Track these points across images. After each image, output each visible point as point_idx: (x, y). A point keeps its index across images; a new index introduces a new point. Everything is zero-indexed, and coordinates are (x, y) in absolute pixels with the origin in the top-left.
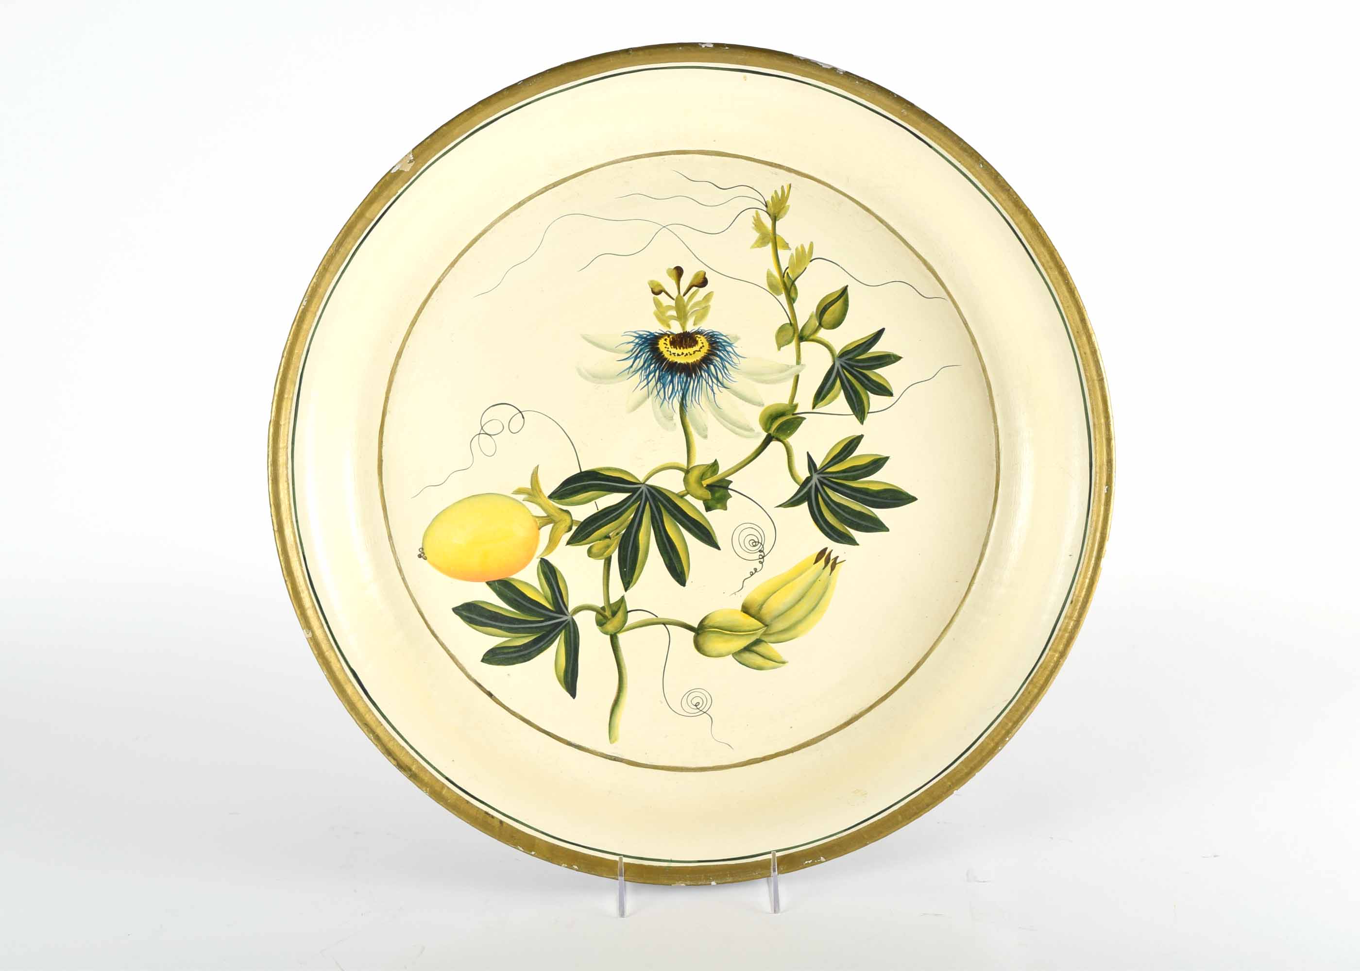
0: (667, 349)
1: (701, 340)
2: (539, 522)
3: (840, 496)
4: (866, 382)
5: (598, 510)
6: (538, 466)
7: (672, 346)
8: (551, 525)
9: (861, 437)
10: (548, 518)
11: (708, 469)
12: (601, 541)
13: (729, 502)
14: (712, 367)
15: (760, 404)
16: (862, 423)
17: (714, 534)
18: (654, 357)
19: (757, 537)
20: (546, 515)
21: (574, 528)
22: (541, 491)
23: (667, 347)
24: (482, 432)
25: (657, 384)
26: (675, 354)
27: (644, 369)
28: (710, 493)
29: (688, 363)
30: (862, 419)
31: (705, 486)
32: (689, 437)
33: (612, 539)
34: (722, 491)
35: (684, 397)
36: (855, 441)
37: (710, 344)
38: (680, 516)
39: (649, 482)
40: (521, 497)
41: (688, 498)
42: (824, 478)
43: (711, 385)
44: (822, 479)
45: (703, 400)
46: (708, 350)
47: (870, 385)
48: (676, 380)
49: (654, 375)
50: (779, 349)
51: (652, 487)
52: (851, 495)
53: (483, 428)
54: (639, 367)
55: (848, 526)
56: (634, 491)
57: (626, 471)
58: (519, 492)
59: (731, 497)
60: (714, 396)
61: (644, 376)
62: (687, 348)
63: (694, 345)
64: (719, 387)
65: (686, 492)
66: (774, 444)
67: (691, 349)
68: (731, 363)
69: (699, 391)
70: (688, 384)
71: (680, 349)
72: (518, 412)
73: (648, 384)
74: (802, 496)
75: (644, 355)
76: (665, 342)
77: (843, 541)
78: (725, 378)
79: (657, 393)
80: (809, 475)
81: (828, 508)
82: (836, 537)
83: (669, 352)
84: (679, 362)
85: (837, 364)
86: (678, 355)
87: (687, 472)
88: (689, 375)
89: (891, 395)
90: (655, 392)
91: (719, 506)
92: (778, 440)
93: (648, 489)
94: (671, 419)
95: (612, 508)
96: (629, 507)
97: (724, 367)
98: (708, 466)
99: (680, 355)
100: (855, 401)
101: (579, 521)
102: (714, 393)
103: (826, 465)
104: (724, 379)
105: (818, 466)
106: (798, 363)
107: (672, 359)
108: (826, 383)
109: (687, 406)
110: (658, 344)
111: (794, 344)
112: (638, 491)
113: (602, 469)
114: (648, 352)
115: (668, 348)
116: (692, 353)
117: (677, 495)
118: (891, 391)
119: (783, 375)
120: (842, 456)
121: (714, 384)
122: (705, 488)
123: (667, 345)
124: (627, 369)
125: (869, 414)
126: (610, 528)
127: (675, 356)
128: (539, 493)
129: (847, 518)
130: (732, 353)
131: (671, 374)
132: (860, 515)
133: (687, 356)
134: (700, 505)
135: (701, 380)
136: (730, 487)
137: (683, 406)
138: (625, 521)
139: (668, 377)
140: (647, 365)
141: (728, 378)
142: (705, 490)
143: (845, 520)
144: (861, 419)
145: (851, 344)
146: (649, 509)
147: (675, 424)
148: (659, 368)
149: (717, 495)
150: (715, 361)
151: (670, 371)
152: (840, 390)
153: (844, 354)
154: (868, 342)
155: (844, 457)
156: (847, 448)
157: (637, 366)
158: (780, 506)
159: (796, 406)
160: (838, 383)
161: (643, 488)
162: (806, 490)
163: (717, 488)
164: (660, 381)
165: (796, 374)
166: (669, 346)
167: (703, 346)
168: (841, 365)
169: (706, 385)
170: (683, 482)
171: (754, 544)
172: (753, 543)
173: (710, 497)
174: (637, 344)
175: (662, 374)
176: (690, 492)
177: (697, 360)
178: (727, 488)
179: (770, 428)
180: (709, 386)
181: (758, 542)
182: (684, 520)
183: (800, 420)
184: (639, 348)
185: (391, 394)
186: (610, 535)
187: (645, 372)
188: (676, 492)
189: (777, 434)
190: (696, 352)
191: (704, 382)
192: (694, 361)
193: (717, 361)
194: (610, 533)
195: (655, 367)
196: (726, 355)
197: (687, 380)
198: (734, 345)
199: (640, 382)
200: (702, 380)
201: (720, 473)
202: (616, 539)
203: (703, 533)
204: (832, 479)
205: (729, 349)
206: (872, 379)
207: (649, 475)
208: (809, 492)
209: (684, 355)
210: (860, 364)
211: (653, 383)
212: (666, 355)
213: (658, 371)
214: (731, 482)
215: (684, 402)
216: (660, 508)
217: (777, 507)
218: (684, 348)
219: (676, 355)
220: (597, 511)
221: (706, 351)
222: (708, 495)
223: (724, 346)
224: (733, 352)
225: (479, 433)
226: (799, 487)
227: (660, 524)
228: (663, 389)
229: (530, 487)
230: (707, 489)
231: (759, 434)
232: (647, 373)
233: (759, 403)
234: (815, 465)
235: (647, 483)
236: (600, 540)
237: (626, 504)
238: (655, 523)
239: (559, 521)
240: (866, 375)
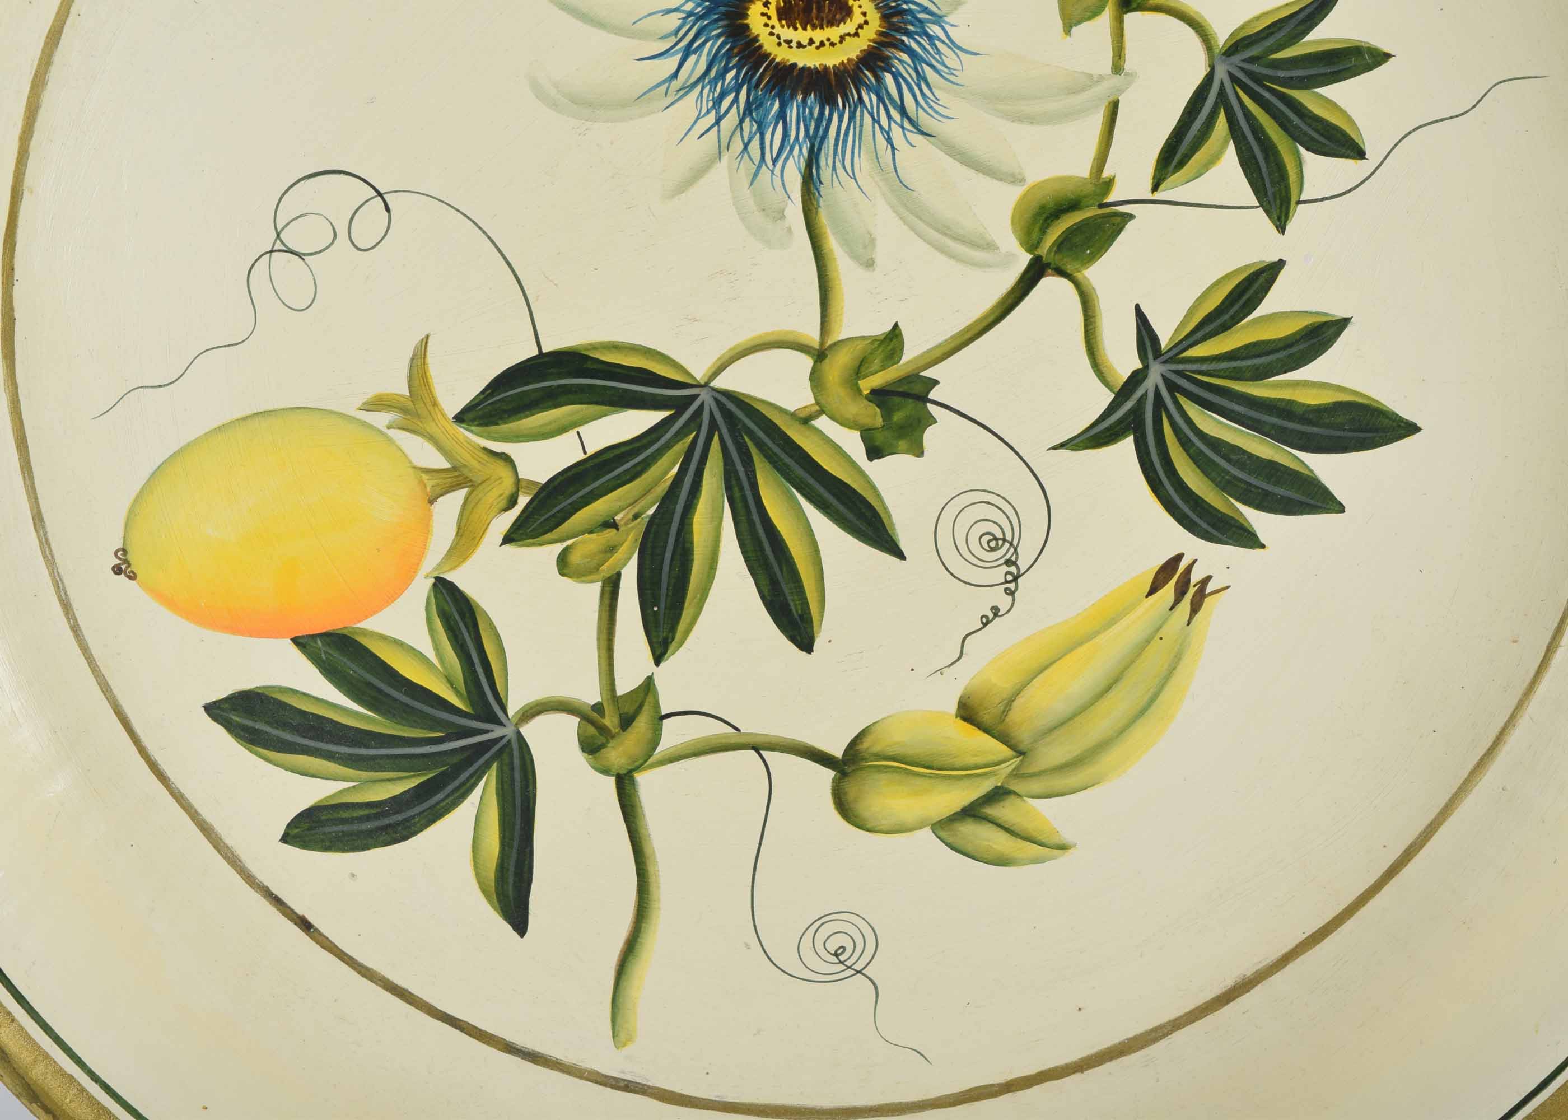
0: (769, 29)
1: (860, 7)
2: (433, 482)
3: (1221, 423)
4: (1296, 120)
5: (585, 453)
6: (427, 337)
7: (784, 22)
8: (460, 494)
9: (1280, 264)
10: (456, 474)
11: (875, 350)
12: (594, 536)
13: (930, 436)
14: (888, 78)
15: (1016, 179)
16: (1281, 229)
17: (890, 517)
18: (735, 51)
19: (1002, 529)
20: (447, 465)
21: (523, 501)
22: (435, 404)
23: (770, 23)
24: (278, 246)
25: (741, 121)
26: (791, 41)
27: (709, 82)
28: (878, 410)
29: (826, 69)
30: (1281, 223)
31: (866, 392)
32: (825, 266)
33: (622, 529)
34: (910, 405)
35: (813, 159)
36: (1262, 279)
37: (885, 18)
38: (799, 472)
39: (719, 383)
40: (381, 419)
41: (823, 423)
42: (1179, 373)
43: (886, 127)
44: (1173, 377)
45: (864, 165)
46: (880, 34)
47: (1305, 128)
48: (792, 113)
49: (736, 100)
50: (1068, 30)
51: (728, 395)
52: (1250, 418)
53: (282, 236)
54: (692, 80)
55: (1237, 499)
56: (680, 405)
57: (659, 353)
58: (378, 404)
59: (935, 422)
60: (893, 154)
61: (708, 101)
62: (822, 28)
63: (843, 20)
64: (906, 132)
65: (817, 408)
66: (1050, 285)
67: (835, 28)
68: (939, 67)
69: (854, 141)
70: (824, 123)
71: (805, 29)
72: (375, 194)
73: (718, 122)
74: (1120, 421)
75: (709, 44)
76: (765, 10)
77: (1224, 538)
78: (923, 109)
79: (742, 146)
80: (1139, 365)
81: (1187, 451)
82: (1205, 526)
83: (774, 38)
84: (800, 65)
85: (1221, 73)
86: (800, 45)
87: (820, 355)
88: (828, 99)
89: (1361, 154)
90: (738, 145)
91: (902, 444)
92: (1061, 273)
93: (716, 400)
94: (781, 215)
95: (623, 449)
96: (668, 446)
97: (921, 77)
98: (874, 340)
99: (805, 47)
100: (1264, 170)
101: (535, 483)
102: (893, 148)
103: (1187, 337)
104: (920, 111)
105: (1165, 340)
106: (1118, 68)
107: (782, 55)
108: (1192, 122)
109: (821, 183)
110: (745, 16)
111: (1105, 19)
112: (690, 404)
113: (594, 347)
114: (719, 36)
115: (773, 27)
116: (836, 39)
117: (793, 415)
118: (1360, 143)
119: (1077, 100)
120: (1226, 317)
121: (893, 124)
122: (867, 397)
123: (769, 18)
124: (664, 82)
125: (1300, 206)
126: (619, 499)
127: (791, 47)
128: (431, 408)
129: (1235, 477)
130: (943, 42)
131: (780, 95)
132: (1271, 469)
133: (821, 49)
134: (853, 443)
135: (858, 113)
136: (931, 396)
137: (810, 182)
138: (656, 483)
139: (772, 105)
140: (717, 72)
141: (931, 107)
142: (866, 402)
143: (1229, 482)
144: (1279, 218)
145: (1258, 18)
146: (721, 455)
147: (789, 230)
148: (746, 79)
149: (898, 417)
150: (896, 62)
151: (777, 90)
152: (1226, 143)
153: (1237, 46)
154: (1301, 16)
155: (1232, 317)
156: (1243, 292)
157: (689, 77)
158: (1062, 446)
159: (1109, 184)
160: (1221, 123)
161: (705, 396)
162: (1129, 404)
163: (897, 400)
164: (751, 114)
165: (1111, 99)
166: (774, 21)
167: (866, 22)
168: (1230, 74)
169: (874, 127)
170: (808, 384)
171: (993, 544)
172: (989, 542)
173: (879, 421)
174: (690, 14)
175: (756, 98)
176: (825, 409)
177: (849, 60)
178: (923, 399)
179: (1039, 242)
180: (881, 128)
181: (1004, 540)
182: (811, 481)
183: (1118, 219)
184: (696, 27)
185: (33, 144)
186: (618, 518)
187: (712, 90)
188: (792, 408)
189: (1057, 257)
190: (847, 38)
191: (868, 119)
192: (843, 62)
193: (899, 60)
194: (616, 514)
195: (737, 76)
196: (928, 47)
197: (821, 113)
198: (947, 19)
199: (698, 118)
200: (862, 116)
201: (905, 359)
202: (633, 528)
203: (861, 516)
204: (1199, 377)
205: (934, 30)
206: (1310, 111)
207: (719, 363)
208: (1137, 411)
209: (814, 46)
210: (1281, 74)
211: (731, 120)
212: (768, 44)
213: (745, 88)
214: (936, 383)
215: (814, 171)
216: (748, 449)
217: (1054, 448)
218: (814, 27)
219: (794, 44)
220: (581, 456)
221: (873, 36)
222: (873, 415)
223: (920, 21)
224: (944, 38)
225: (270, 249)
226: (1113, 396)
227: (748, 493)
228: (758, 135)
229: (408, 394)
230: (870, 401)
231: (1011, 256)
232: (716, 95)
233: (1013, 175)
234: (1155, 340)
235: (712, 384)
236: (591, 532)
237: (658, 439)
238: (736, 489)
239: (483, 482)
240: (1300, 103)
